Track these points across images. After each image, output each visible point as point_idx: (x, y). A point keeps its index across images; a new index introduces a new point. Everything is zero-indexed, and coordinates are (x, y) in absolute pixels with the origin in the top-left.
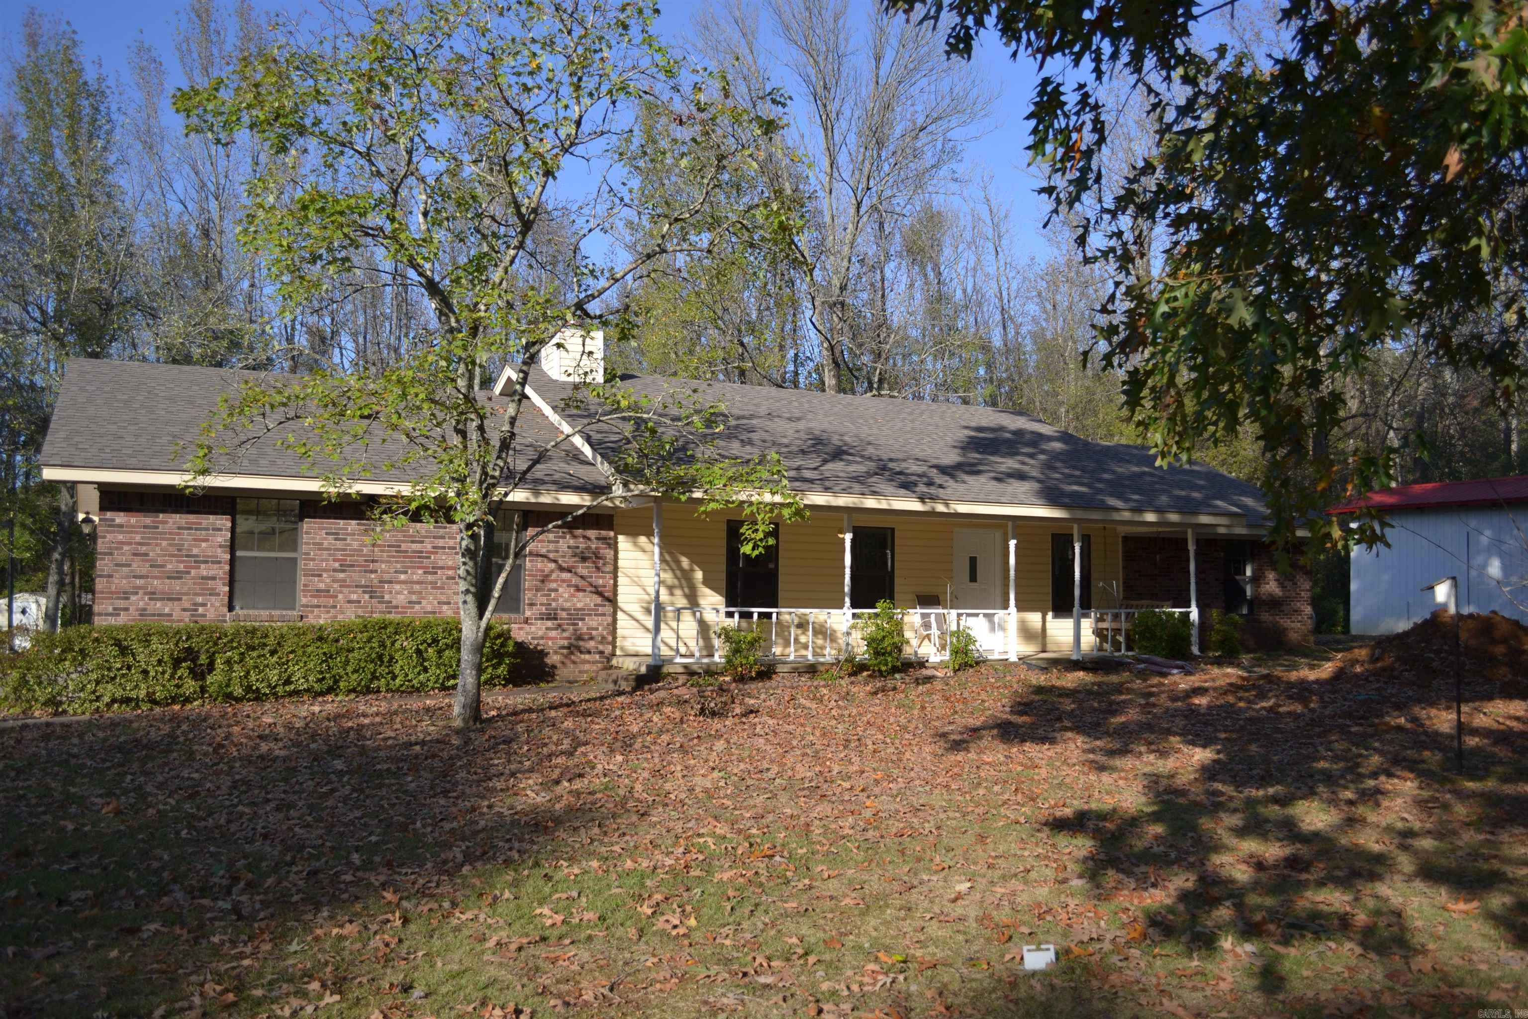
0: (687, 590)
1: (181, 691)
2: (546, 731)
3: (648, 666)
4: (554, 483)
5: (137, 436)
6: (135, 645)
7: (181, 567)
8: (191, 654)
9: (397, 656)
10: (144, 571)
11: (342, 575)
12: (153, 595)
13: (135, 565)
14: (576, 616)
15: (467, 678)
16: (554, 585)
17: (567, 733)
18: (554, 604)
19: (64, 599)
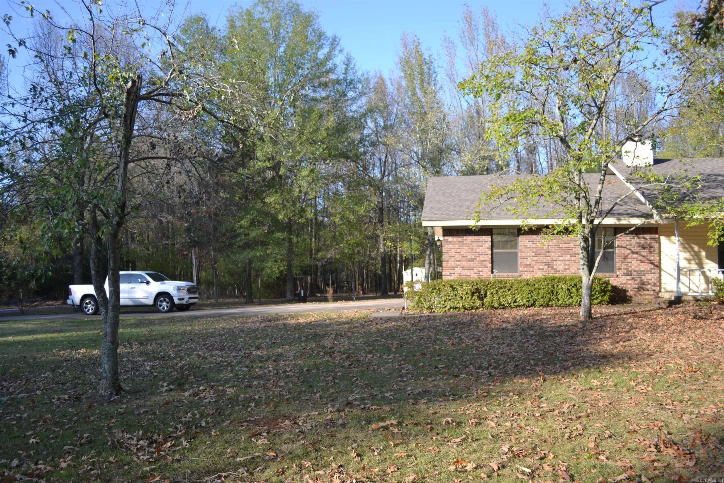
0: (697, 261)
1: (475, 305)
2: (620, 323)
3: (675, 297)
4: (628, 214)
5: (455, 207)
6: (458, 287)
7: (473, 257)
8: (478, 290)
9: (559, 292)
10: (460, 259)
11: (535, 258)
12: (463, 268)
13: (456, 257)
14: (641, 274)
15: (586, 300)
16: (629, 260)
17: (629, 324)
18: (630, 269)
19: (431, 269)
